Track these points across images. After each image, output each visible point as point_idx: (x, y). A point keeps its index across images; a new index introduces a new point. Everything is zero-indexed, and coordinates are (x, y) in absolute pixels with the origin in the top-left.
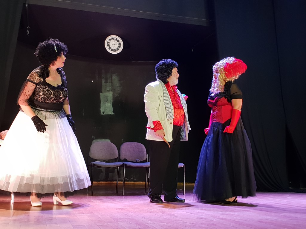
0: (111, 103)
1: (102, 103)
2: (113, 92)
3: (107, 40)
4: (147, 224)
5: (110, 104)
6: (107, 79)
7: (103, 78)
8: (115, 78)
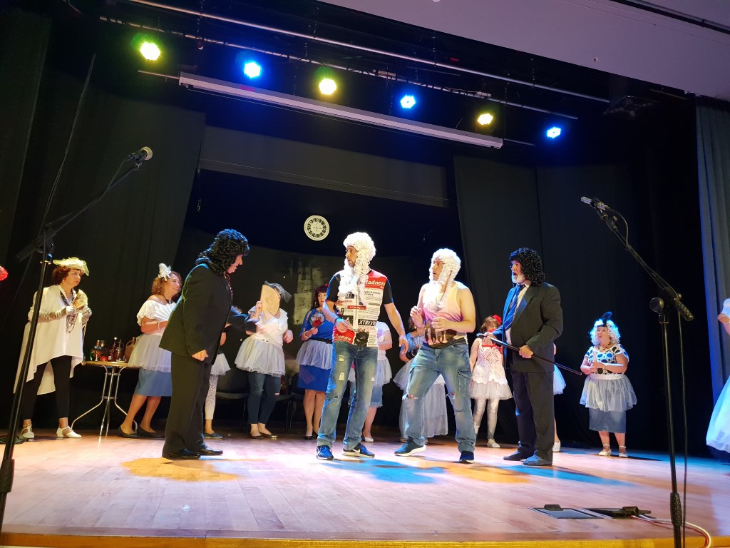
1: (296, 308)
4: (348, 489)
6: (304, 274)
7: (300, 273)
8: (316, 273)
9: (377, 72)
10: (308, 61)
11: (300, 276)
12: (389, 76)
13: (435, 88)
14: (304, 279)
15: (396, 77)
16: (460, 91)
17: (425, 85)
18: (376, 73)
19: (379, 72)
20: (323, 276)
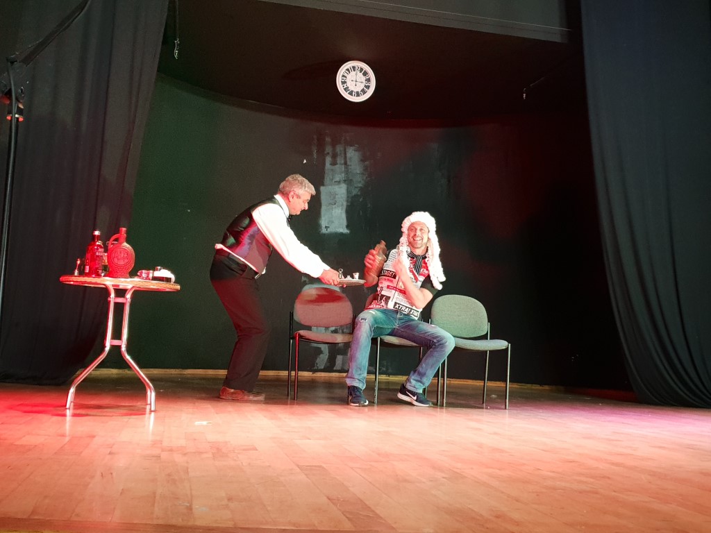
0: (342, 210)
2: (348, 185)
3: (342, 70)
5: (340, 211)
6: (334, 156)
7: (328, 153)
8: (353, 154)
11: (328, 160)
14: (334, 163)
20: (363, 160)
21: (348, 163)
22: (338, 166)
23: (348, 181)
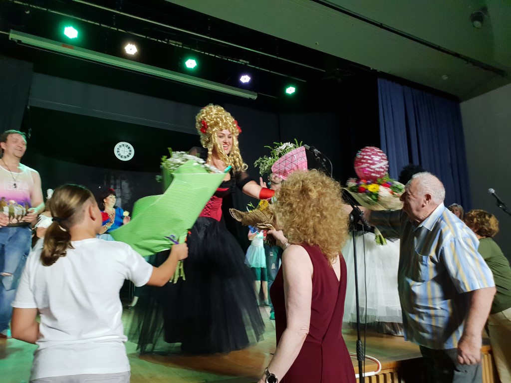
3: (117, 146)
6: (115, 185)
7: (112, 184)
8: (125, 184)
9: (168, 40)
10: (116, 29)
12: (177, 44)
13: (210, 55)
15: (183, 46)
16: (228, 58)
17: (203, 53)
18: (168, 42)
19: (170, 41)
20: (130, 187)
21: (123, 188)
22: (117, 190)
23: (122, 197)
